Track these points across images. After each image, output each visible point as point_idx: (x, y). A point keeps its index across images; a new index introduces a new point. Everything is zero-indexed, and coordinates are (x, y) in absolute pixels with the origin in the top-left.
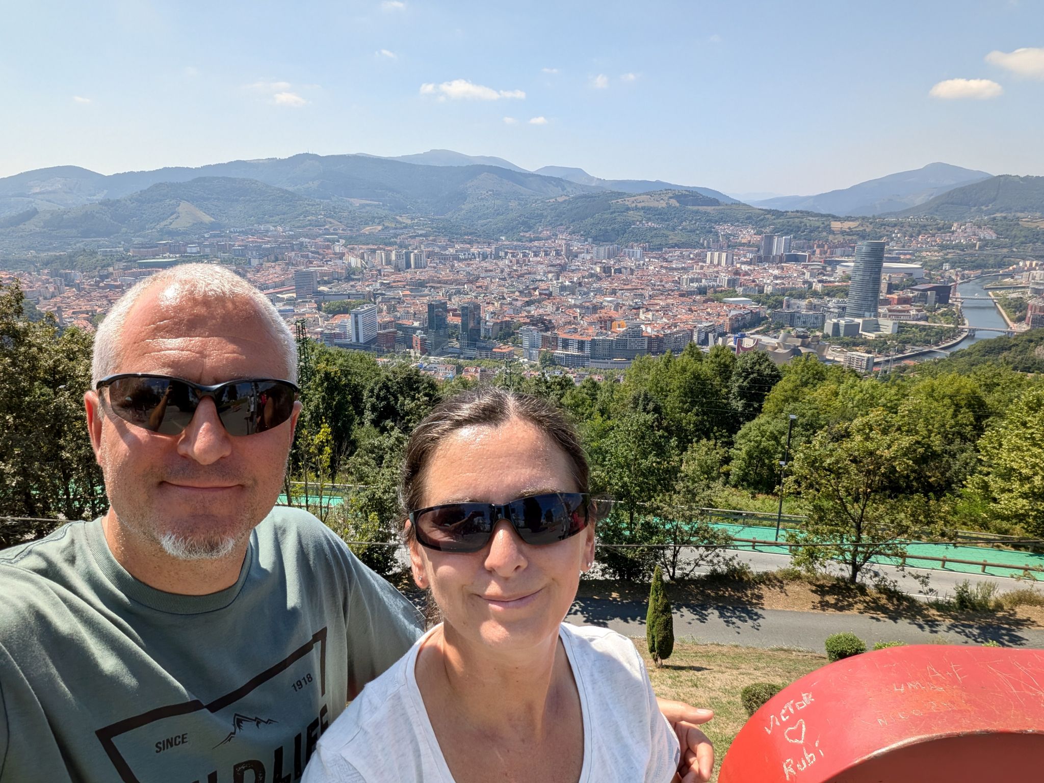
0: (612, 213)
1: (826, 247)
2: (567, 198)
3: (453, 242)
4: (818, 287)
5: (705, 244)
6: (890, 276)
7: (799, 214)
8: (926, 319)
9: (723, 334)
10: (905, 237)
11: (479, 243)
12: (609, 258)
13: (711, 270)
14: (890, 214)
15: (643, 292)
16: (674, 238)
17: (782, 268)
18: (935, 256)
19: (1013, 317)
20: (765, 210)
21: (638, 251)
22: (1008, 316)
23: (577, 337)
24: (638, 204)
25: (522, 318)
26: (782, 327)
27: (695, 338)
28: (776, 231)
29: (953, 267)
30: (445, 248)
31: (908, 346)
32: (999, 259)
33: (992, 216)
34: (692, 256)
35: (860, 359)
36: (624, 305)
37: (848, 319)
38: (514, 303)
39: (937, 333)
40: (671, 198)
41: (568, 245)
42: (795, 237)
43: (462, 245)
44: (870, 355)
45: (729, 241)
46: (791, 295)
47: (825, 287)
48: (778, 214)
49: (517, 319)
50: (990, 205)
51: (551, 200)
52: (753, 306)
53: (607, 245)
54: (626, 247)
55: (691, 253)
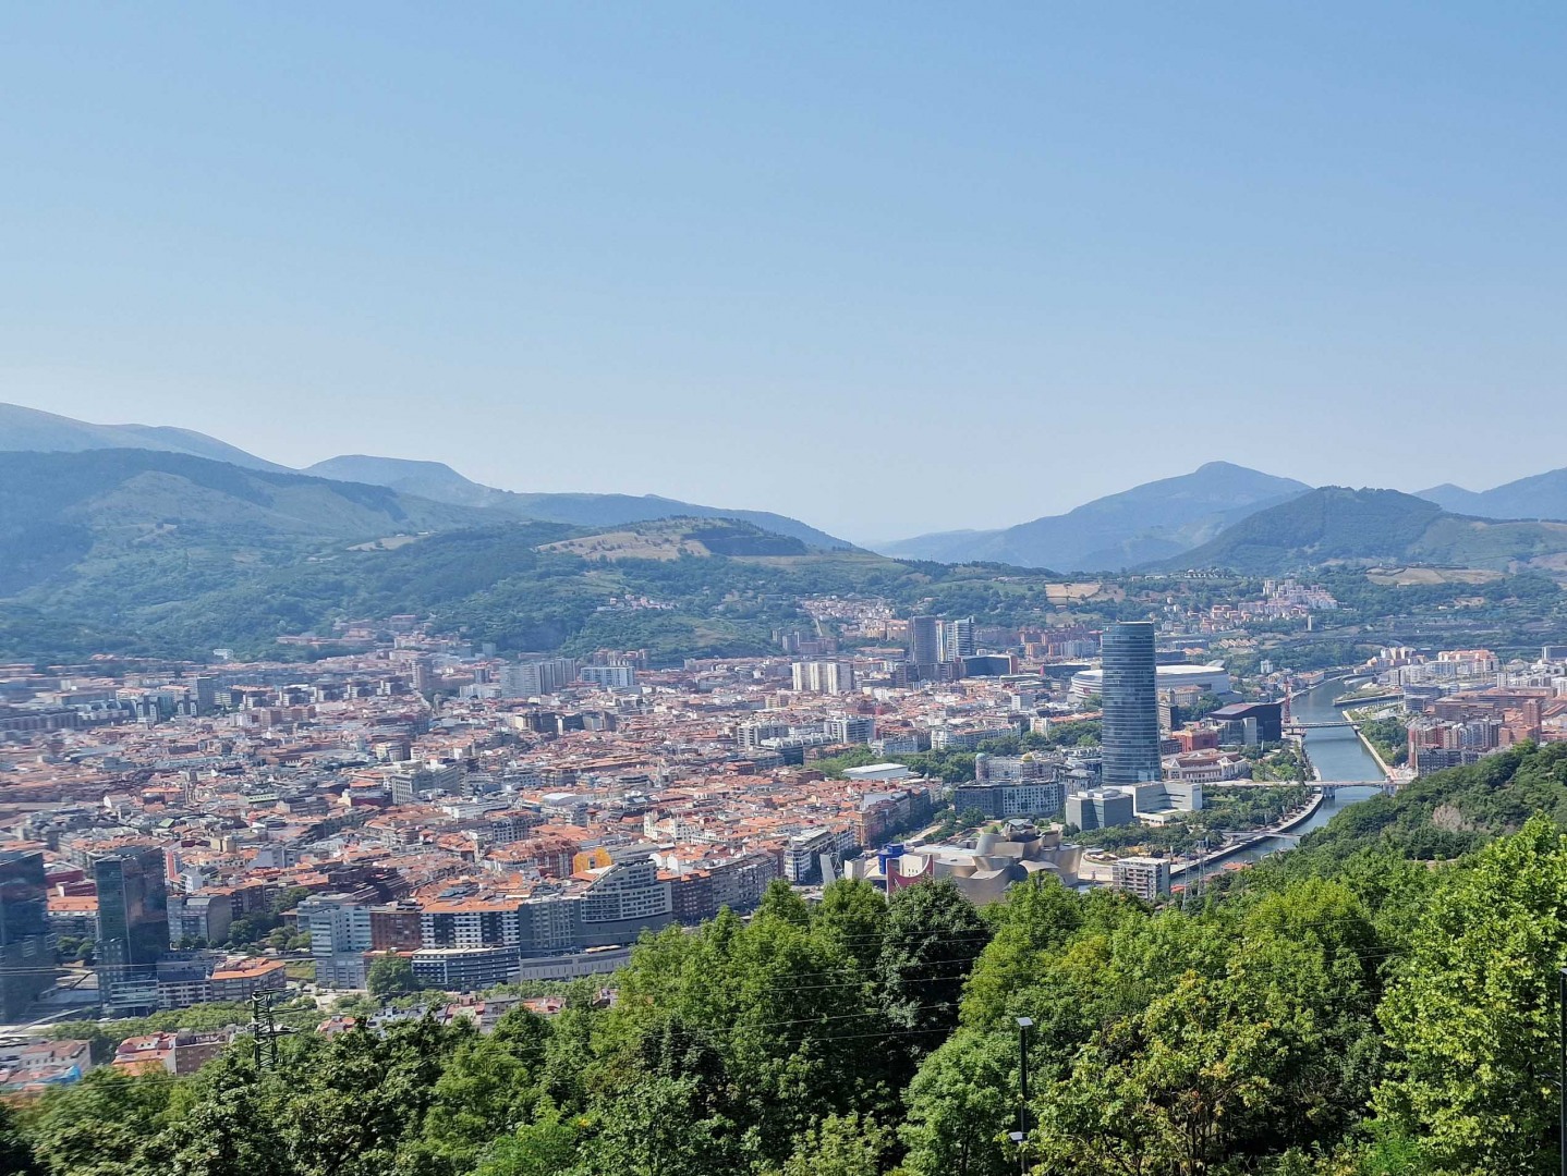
0: (541, 577)
1: (1044, 637)
2: (411, 540)
3: (53, 674)
4: (1040, 726)
5: (785, 646)
6: (1172, 692)
7: (979, 570)
8: (1248, 774)
9: (853, 854)
10: (1186, 611)
11: (142, 671)
12: (545, 692)
13: (806, 706)
14: (1151, 566)
15: (646, 771)
16: (708, 633)
17: (962, 690)
18: (1244, 647)
19: (1388, 755)
20: (909, 563)
21: (623, 671)
22: (1381, 756)
23: (477, 906)
24: (608, 553)
25: (304, 872)
26: (980, 822)
27: (789, 870)
28: (937, 608)
29: (1277, 667)
30: (25, 692)
31: (1227, 834)
32: (1348, 646)
33: (1324, 565)
34: (757, 675)
35: (1143, 873)
36: (599, 808)
37: (1107, 789)
38: (274, 833)
39: (1272, 800)
40: (686, 537)
41: (427, 665)
42: (978, 621)
43: (85, 682)
44: (1161, 861)
45: (840, 635)
46: (988, 749)
47: (1053, 724)
48: (936, 571)
49: (289, 878)
50: (1317, 544)
51: (365, 546)
52: (914, 782)
53: (537, 659)
54: (590, 661)
55: (753, 668)
